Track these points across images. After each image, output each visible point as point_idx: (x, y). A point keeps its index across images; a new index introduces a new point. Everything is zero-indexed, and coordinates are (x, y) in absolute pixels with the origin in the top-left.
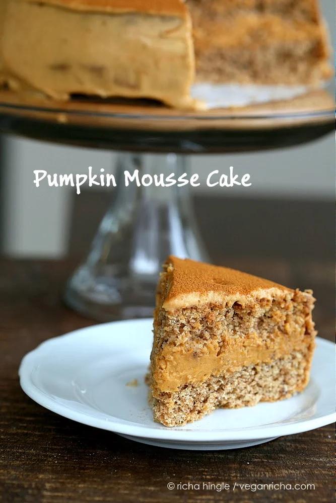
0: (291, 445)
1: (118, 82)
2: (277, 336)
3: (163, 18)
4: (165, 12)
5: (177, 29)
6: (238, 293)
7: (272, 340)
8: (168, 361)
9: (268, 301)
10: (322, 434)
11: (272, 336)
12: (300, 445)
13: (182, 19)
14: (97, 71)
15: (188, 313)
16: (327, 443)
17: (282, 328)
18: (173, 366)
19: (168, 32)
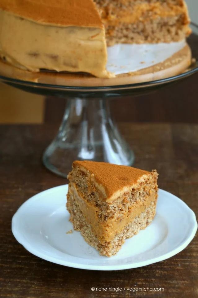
0: (159, 272)
1: (65, 64)
2: (146, 197)
3: (90, 29)
4: (90, 26)
5: (97, 35)
6: (133, 184)
7: (145, 200)
8: (110, 226)
9: (143, 182)
10: (176, 263)
11: (145, 198)
12: (163, 272)
13: (100, 29)
14: (54, 58)
15: (117, 201)
16: (178, 270)
17: (148, 193)
18: (112, 228)
19: (92, 37)
